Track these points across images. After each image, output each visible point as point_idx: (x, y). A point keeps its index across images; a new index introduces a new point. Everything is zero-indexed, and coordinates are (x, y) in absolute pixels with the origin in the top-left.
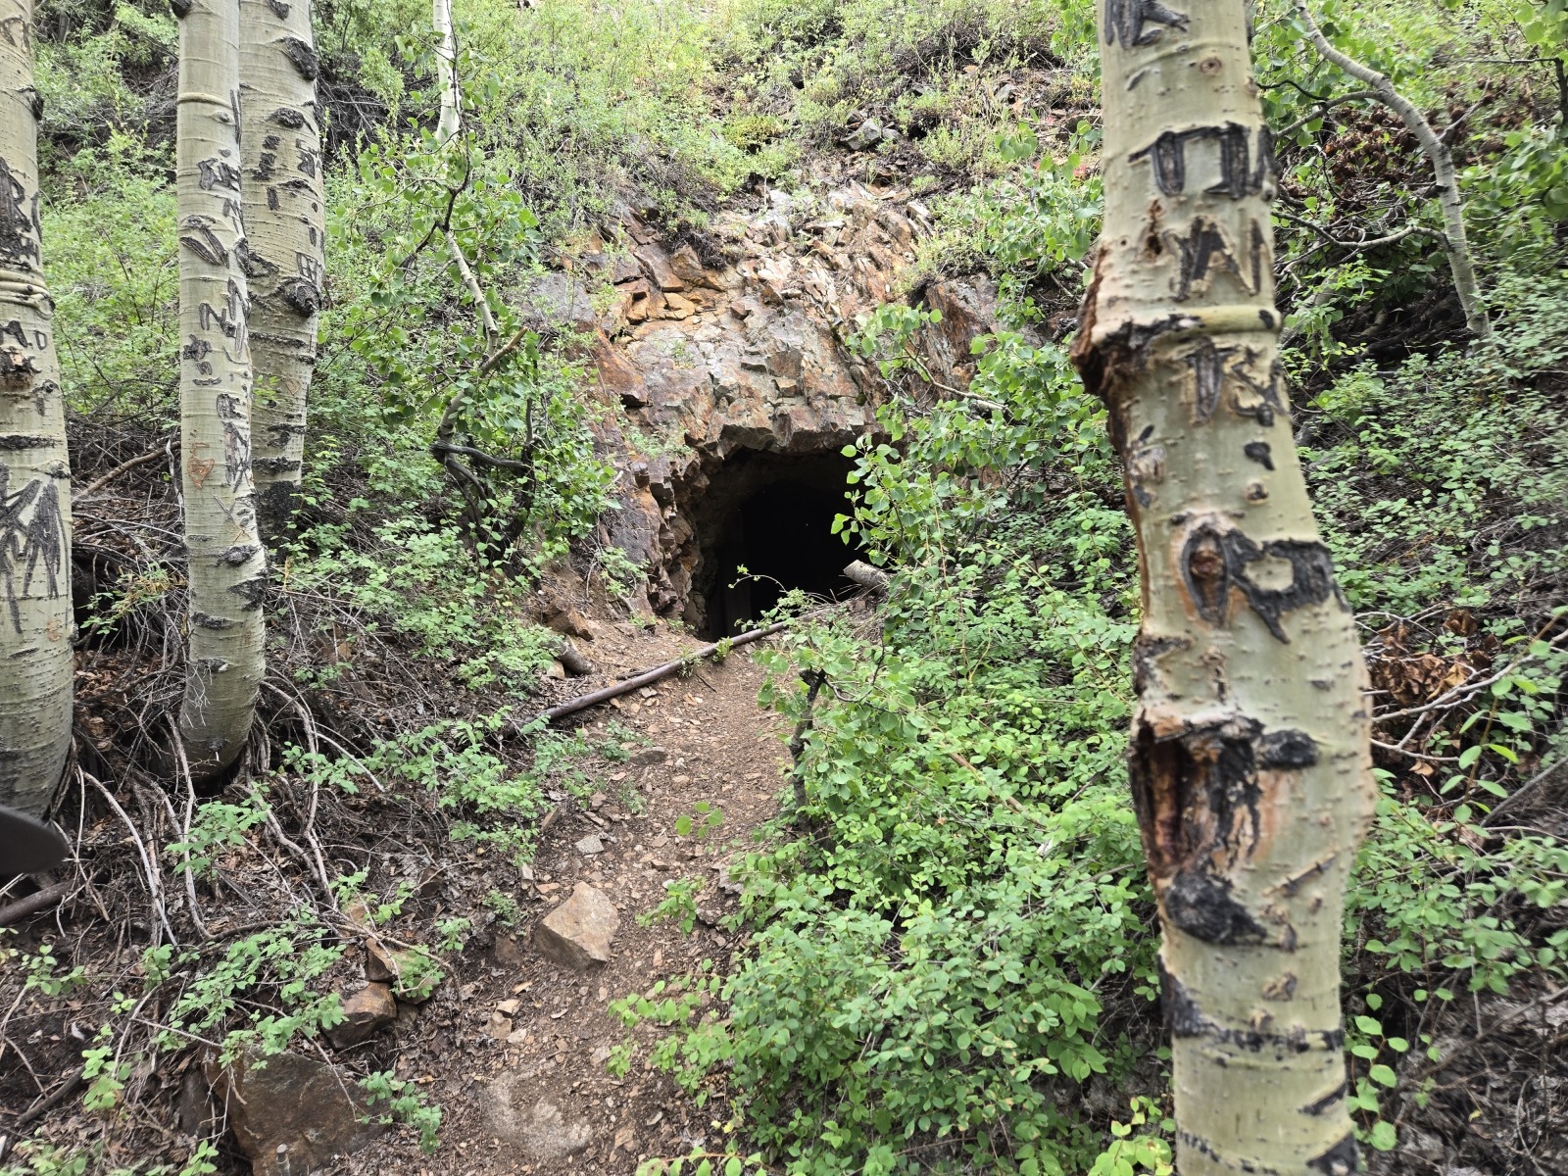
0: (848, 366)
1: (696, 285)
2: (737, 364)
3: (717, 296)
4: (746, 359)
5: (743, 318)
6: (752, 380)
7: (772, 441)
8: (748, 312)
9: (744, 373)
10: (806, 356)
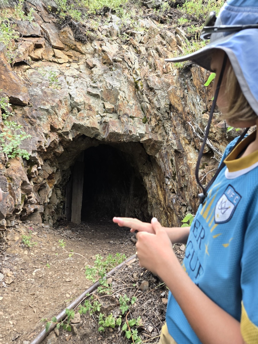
0: (141, 102)
1: (71, 48)
2: (85, 92)
3: (80, 56)
4: (90, 90)
5: (91, 68)
6: (92, 101)
7: (98, 135)
8: (94, 66)
9: (88, 96)
10: (121, 93)
